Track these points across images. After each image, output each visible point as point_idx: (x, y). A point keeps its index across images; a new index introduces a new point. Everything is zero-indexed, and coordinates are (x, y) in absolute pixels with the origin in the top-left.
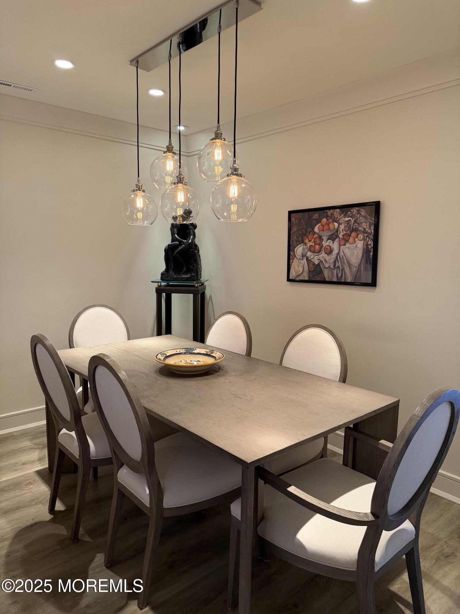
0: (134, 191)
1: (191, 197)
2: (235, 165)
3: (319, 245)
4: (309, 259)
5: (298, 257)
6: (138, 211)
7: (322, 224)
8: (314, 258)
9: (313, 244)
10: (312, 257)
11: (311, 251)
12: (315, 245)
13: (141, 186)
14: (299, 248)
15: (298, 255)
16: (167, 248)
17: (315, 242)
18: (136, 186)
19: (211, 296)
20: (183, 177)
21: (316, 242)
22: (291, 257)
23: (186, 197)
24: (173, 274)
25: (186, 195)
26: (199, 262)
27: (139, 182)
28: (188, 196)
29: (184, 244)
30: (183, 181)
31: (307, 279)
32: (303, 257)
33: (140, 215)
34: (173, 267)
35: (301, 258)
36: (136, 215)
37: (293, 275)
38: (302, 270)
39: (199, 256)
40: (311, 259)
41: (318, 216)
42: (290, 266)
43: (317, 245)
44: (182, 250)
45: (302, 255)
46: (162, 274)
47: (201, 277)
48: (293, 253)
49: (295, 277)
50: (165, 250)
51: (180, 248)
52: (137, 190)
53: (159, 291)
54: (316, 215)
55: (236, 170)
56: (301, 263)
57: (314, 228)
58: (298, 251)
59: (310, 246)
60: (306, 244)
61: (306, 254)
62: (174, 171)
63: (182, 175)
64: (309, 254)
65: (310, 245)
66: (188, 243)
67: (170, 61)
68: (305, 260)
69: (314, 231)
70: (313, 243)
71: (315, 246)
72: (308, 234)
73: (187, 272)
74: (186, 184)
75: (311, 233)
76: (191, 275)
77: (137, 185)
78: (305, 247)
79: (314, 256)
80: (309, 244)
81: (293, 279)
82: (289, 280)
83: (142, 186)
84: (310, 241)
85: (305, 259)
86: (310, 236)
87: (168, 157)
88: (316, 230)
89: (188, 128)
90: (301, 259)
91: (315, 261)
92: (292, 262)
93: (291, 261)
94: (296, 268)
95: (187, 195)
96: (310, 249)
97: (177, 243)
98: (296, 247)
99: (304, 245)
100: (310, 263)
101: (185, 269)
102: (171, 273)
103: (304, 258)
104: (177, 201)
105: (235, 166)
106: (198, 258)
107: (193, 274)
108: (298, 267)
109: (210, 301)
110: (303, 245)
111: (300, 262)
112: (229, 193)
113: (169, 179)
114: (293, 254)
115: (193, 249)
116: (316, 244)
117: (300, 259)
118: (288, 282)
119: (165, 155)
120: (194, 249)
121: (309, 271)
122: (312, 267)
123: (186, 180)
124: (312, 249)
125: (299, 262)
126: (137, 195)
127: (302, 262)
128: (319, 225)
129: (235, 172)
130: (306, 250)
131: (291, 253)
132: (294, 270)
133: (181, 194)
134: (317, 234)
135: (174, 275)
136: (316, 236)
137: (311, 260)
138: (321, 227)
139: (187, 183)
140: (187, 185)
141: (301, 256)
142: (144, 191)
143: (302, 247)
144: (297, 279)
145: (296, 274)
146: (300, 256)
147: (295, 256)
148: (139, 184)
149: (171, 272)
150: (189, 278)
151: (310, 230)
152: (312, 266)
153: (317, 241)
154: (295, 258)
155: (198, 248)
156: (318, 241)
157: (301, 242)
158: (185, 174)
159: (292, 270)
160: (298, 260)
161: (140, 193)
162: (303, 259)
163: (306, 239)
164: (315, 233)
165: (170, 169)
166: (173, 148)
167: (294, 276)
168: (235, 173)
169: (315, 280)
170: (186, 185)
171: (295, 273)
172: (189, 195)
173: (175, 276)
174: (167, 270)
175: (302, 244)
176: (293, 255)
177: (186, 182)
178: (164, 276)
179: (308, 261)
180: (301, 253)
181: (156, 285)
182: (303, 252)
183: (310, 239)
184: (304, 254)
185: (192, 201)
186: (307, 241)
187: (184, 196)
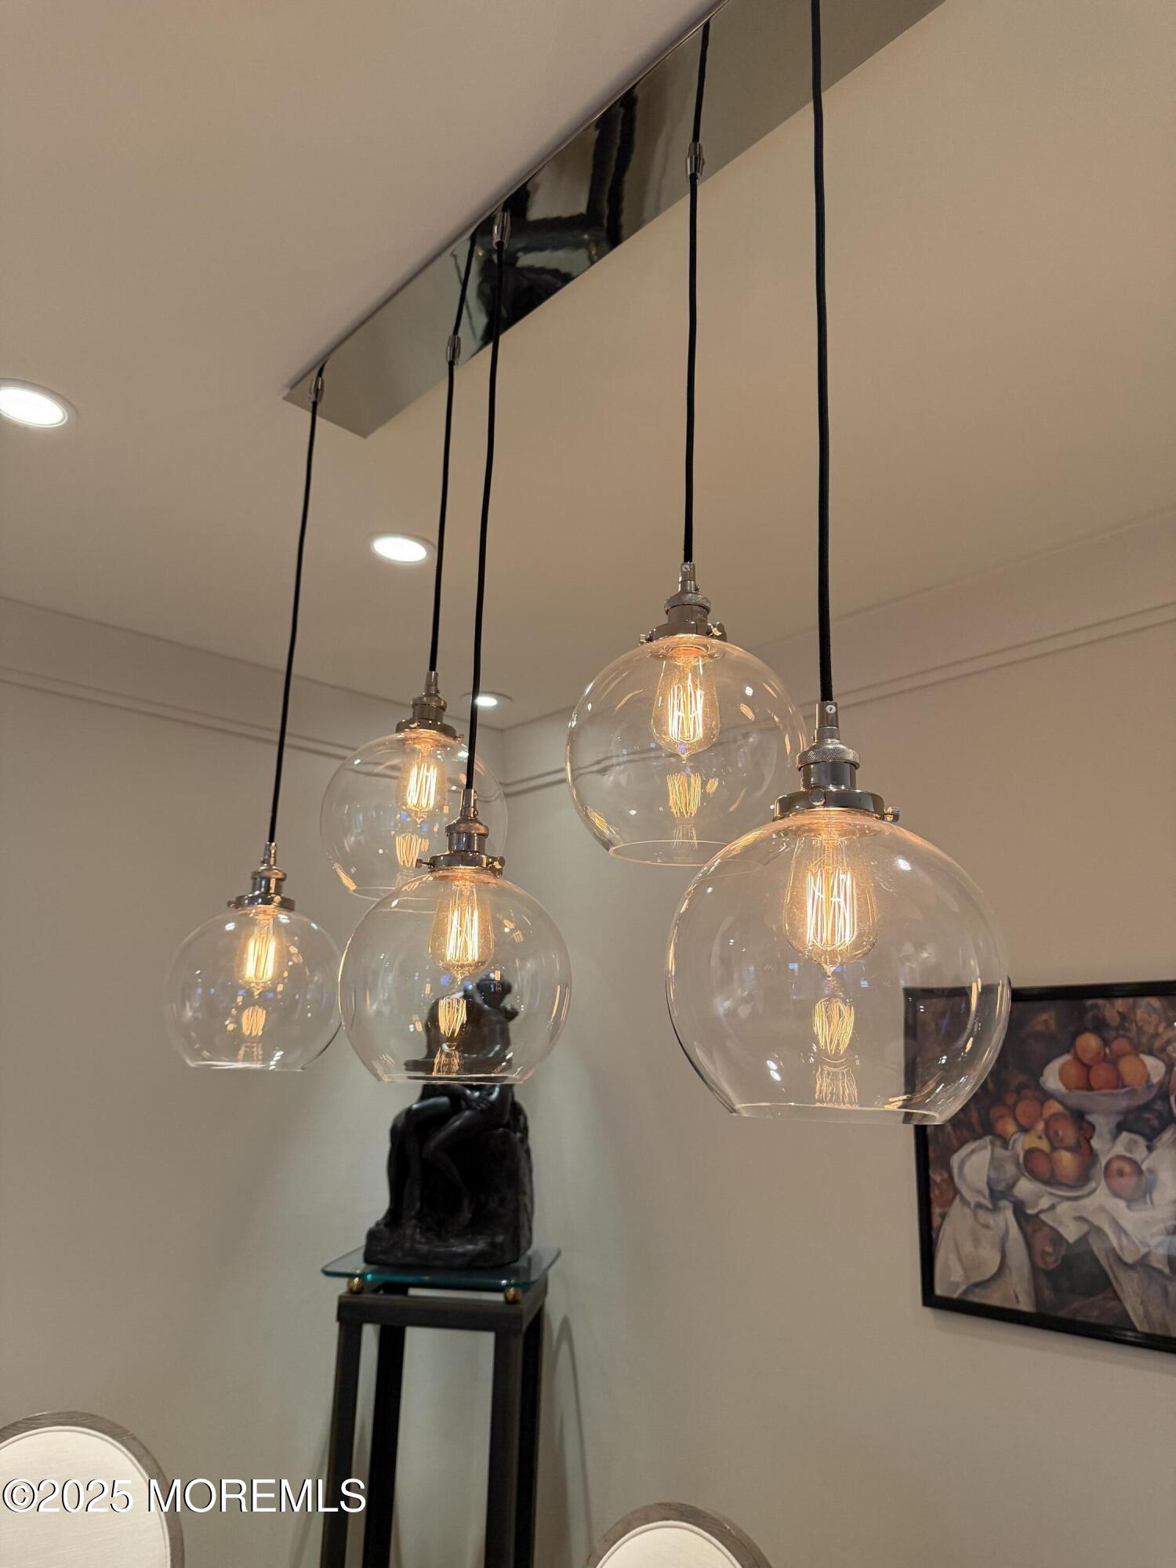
0: (239, 903)
1: (518, 937)
2: (831, 744)
3: (1075, 1149)
4: (1030, 1212)
5: (972, 1198)
6: (249, 1002)
7: (1077, 1059)
8: (1053, 1207)
9: (1044, 1145)
10: (1045, 1203)
11: (1034, 1175)
12: (1054, 1148)
13: (278, 880)
14: (974, 1158)
15: (969, 1187)
16: (399, 1125)
17: (1052, 1134)
18: (251, 882)
19: (565, 1323)
20: (482, 830)
21: (1057, 1134)
22: (935, 1193)
23: (492, 936)
24: (418, 1237)
25: (491, 929)
26: (526, 1179)
27: (268, 863)
28: (507, 930)
29: (469, 1108)
30: (481, 851)
31: (1025, 1305)
32: (998, 1199)
33: (254, 1022)
34: (418, 1205)
35: (986, 1202)
36: (237, 1021)
37: (951, 1278)
38: (997, 1258)
39: (528, 1152)
40: (1041, 1211)
41: (1052, 1023)
42: (934, 1235)
43: (1067, 1149)
44: (459, 1131)
45: (992, 1191)
46: (372, 1236)
47: (530, 1242)
48: (946, 1176)
49: (964, 1287)
50: (394, 1132)
51: (457, 1123)
52: (253, 900)
53: (350, 1316)
54: (1045, 1016)
55: (838, 769)
56: (986, 1226)
57: (1041, 1074)
58: (966, 1169)
59: (1030, 1153)
60: (1005, 1144)
61: (1014, 1184)
62: (441, 808)
63: (475, 820)
64: (1025, 1187)
65: (1027, 1147)
66: (488, 1101)
67: (455, 367)
68: (1009, 1214)
69: (1039, 1087)
70: (1040, 1137)
71: (1056, 1155)
72: (1011, 1099)
73: (474, 1228)
74: (497, 865)
75: (1028, 1093)
76: (489, 1240)
77: (257, 877)
78: (999, 1151)
79: (1056, 1200)
80: (1022, 1143)
81: (955, 1296)
82: (930, 1298)
83: (284, 884)
84: (1024, 1130)
85: (1005, 1208)
86: (1024, 1109)
87: (414, 751)
88: (1052, 1079)
89: (508, 700)
90: (987, 1209)
91: (1061, 1223)
92: (943, 1216)
93: (936, 1210)
94: (968, 1248)
95: (498, 925)
96: (1030, 1165)
97: (443, 1104)
98: (956, 1151)
99: (998, 1143)
100: (1035, 1231)
101: (466, 1215)
102: (409, 1231)
103: (1004, 1203)
104: (443, 957)
105: (835, 750)
106: (523, 1163)
107: (500, 1239)
108: (977, 1241)
109: (565, 1346)
110: (992, 1143)
111: (982, 1220)
112: (797, 922)
113: (410, 849)
114: (943, 1180)
115: (503, 1126)
116: (1056, 1145)
117: (979, 1206)
118: (928, 1311)
119: (401, 736)
120: (507, 1126)
121: (1034, 1268)
122: (1049, 1254)
123: (496, 845)
124: (1042, 1166)
125: (976, 1218)
126: (252, 922)
127: (991, 1222)
128: (1066, 1063)
129: (837, 783)
130: (1010, 1170)
131: (936, 1177)
132: (953, 1259)
133: (468, 917)
134: (1061, 1103)
135: (420, 1243)
136: (1054, 1107)
137: (1043, 1216)
138: (1074, 1071)
139: (502, 862)
140: (500, 872)
141: (986, 1192)
142: (287, 905)
143: (986, 1154)
144: (976, 1298)
145: (967, 1277)
146: (979, 1192)
147: (957, 1191)
148: (266, 874)
149: (410, 1229)
150: (481, 1255)
151: (1019, 1079)
152: (1049, 1249)
153: (1060, 1133)
154: (958, 1199)
155: (525, 1118)
156: (1068, 1133)
157: (979, 1130)
158: (495, 818)
159: (944, 1256)
160: (974, 1212)
161: (267, 915)
162: (995, 1209)
163: (1001, 1117)
164: (1046, 1096)
165: (424, 803)
166: (443, 708)
167: (957, 1285)
168: (832, 788)
169: (1070, 1316)
170: (496, 873)
171: (961, 1272)
172: (512, 926)
173: (425, 1248)
174: (394, 1216)
175: (988, 1139)
176: (945, 1186)
177: (494, 859)
178: (377, 1245)
179: (1022, 1220)
180: (985, 1179)
181: (341, 1286)
182: (992, 1175)
183: (1023, 1121)
184: (1001, 1187)
185: (524, 960)
186: (1010, 1127)
187: (483, 934)
